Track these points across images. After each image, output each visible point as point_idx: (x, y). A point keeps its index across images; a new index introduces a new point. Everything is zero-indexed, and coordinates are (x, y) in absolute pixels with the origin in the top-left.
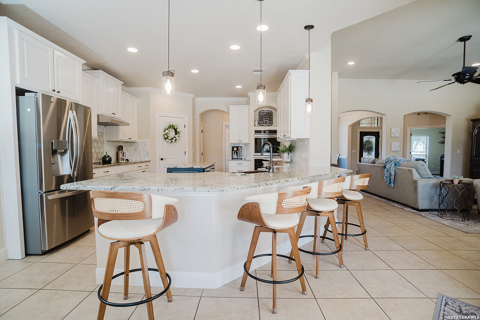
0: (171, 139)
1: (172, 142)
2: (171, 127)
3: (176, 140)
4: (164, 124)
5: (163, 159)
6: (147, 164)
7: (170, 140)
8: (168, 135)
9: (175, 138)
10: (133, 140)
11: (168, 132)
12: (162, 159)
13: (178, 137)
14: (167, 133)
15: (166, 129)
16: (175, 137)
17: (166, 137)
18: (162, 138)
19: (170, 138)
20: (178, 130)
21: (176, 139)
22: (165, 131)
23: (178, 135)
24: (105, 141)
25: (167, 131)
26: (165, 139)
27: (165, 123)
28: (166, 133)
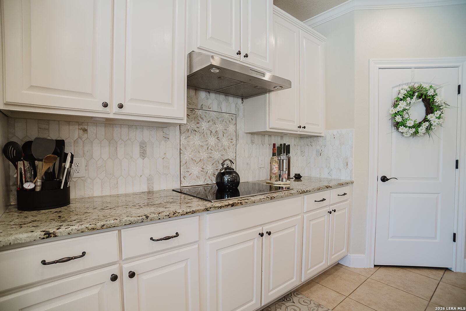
0: (413, 127)
1: (416, 133)
2: (414, 92)
3: (428, 129)
4: (393, 88)
5: (388, 180)
6: (342, 190)
7: (410, 127)
8: (406, 116)
9: (427, 124)
10: (310, 130)
11: (407, 108)
12: (384, 179)
13: (439, 118)
14: (401, 109)
15: (401, 100)
16: (425, 120)
17: (399, 119)
18: (388, 125)
19: (410, 123)
20: (438, 100)
21: (431, 125)
22: (395, 105)
23: (437, 114)
24: (241, 133)
25: (402, 105)
26: (395, 126)
27: (397, 86)
28: (399, 109)
